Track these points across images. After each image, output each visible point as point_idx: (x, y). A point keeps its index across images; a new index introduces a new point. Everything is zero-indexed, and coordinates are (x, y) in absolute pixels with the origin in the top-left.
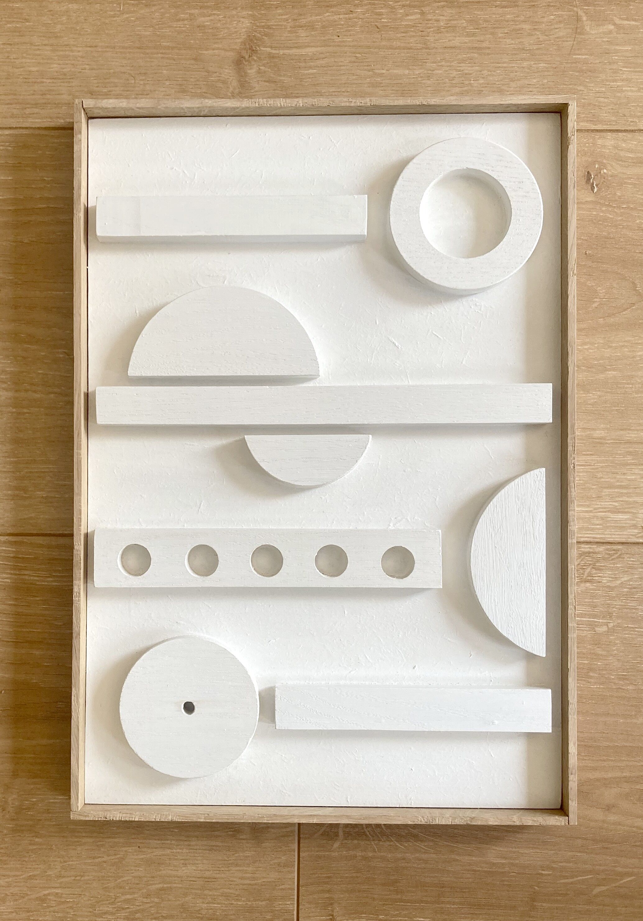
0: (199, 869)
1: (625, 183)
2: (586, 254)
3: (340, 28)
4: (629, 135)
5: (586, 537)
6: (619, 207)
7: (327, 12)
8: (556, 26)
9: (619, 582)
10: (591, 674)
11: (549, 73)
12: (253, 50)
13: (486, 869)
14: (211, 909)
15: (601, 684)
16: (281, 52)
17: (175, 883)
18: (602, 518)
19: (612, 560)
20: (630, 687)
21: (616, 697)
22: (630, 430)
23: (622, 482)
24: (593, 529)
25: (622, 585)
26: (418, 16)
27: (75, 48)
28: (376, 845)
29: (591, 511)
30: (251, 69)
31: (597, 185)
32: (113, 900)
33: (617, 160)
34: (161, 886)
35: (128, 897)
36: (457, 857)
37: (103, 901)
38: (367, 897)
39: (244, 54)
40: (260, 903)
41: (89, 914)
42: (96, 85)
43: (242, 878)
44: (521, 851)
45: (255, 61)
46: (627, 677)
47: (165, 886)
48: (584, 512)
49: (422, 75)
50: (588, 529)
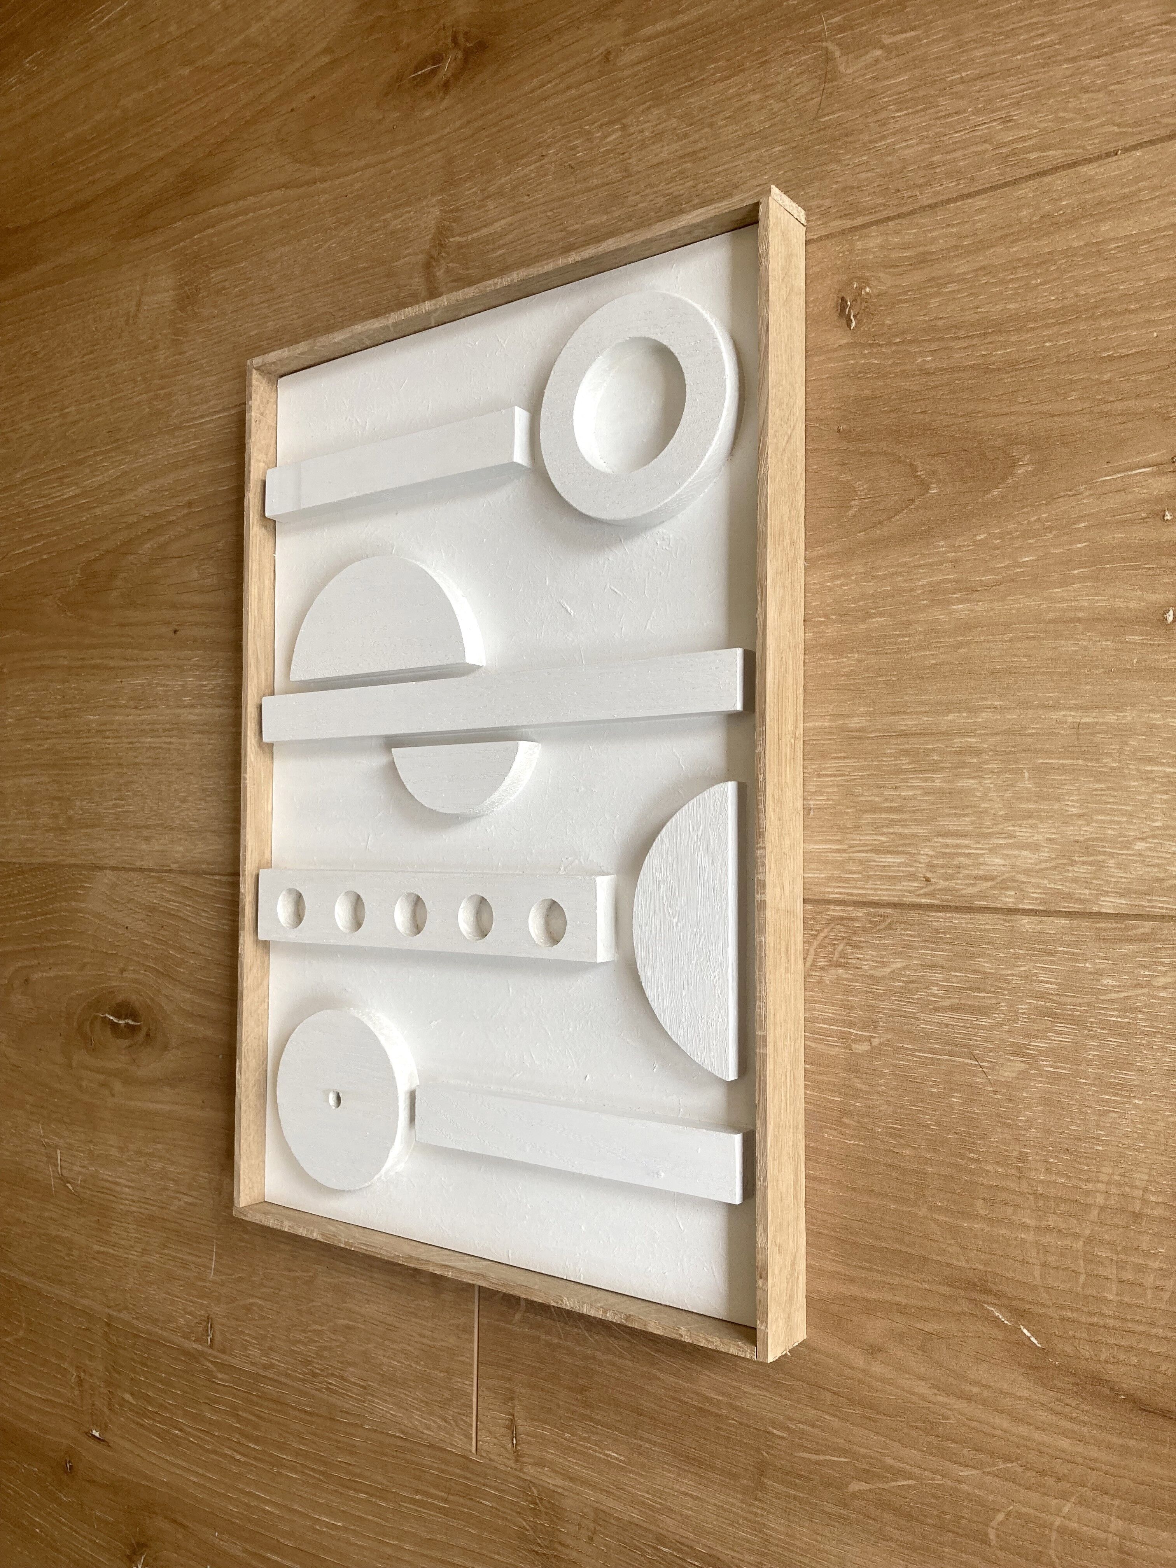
1: (899, 302)
2: (839, 431)
4: (905, 222)
5: (837, 893)
6: (889, 344)
8: (797, 81)
9: (888, 970)
10: (845, 1120)
11: (786, 159)
13: (696, 1404)
15: (860, 1139)
17: (359, 1322)
18: (861, 862)
19: (878, 931)
20: (907, 1152)
21: (885, 1165)
22: (905, 713)
23: (892, 801)
24: (847, 880)
25: (894, 976)
27: (286, 298)
28: (562, 1328)
29: (844, 851)
30: (439, 269)
31: (855, 316)
33: (886, 267)
34: (347, 1322)
36: (658, 1374)
40: (439, 1374)
43: (421, 1335)
45: (444, 258)
46: (902, 1133)
47: (351, 1323)
48: (833, 851)
50: (839, 879)
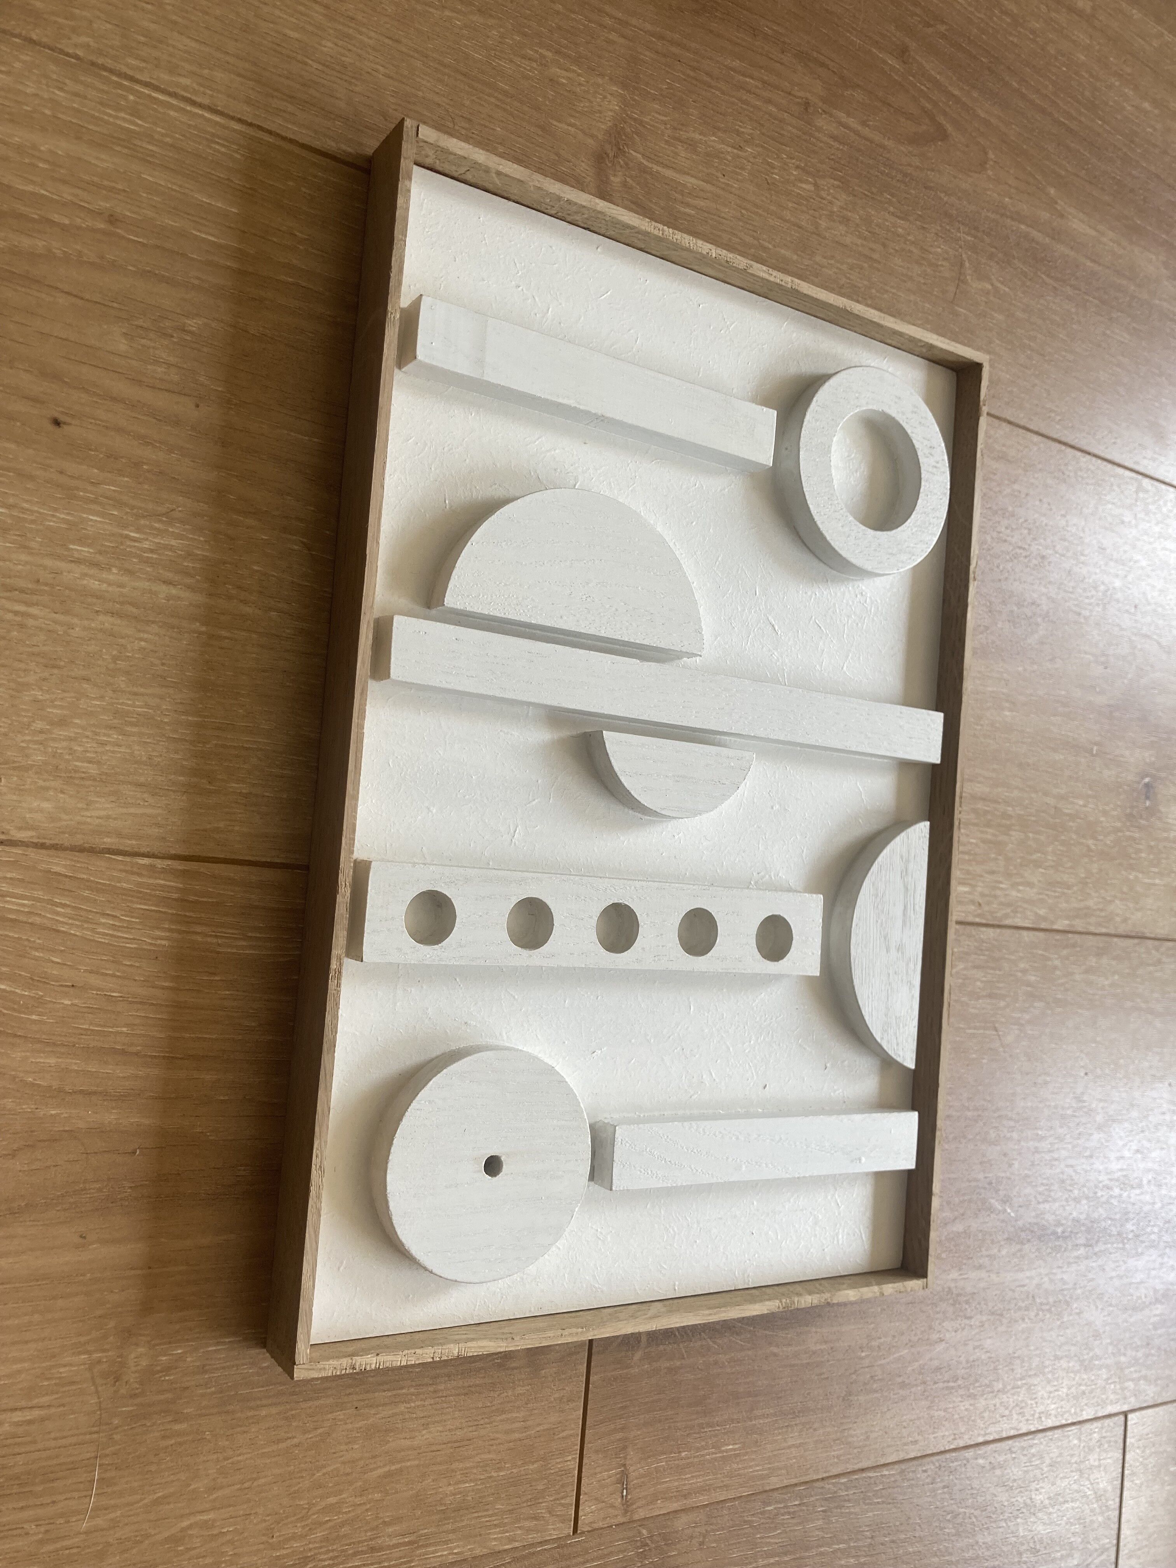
3: (725, 164)
7: (714, 135)
8: (942, 263)
12: (620, 149)
16: (654, 167)
17: (409, 1460)
26: (813, 188)
28: (685, 1347)
30: (615, 175)
34: (386, 1469)
36: (775, 1349)
38: (669, 1428)
39: (608, 147)
47: (393, 1468)
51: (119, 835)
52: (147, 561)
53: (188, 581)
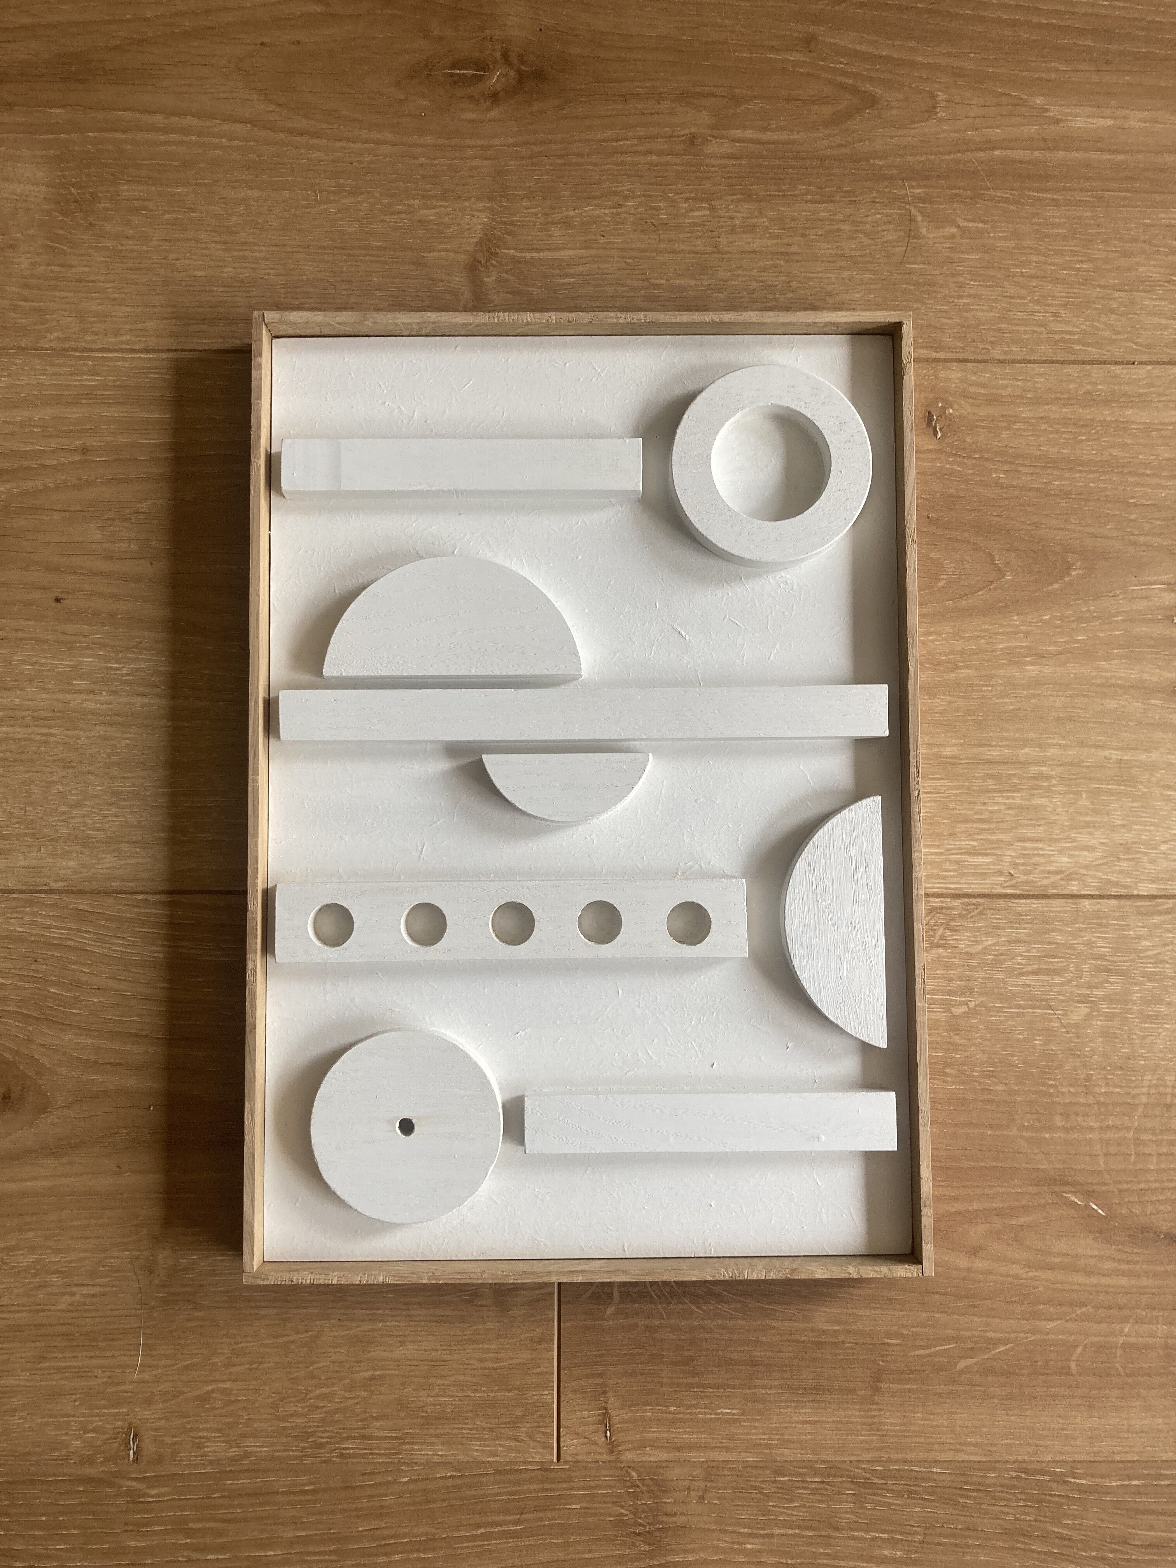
0: (423, 1348)
1: (978, 426)
2: (928, 517)
3: (604, 226)
4: (981, 366)
5: (937, 888)
6: (970, 457)
7: (589, 205)
8: (884, 228)
9: (981, 947)
10: (948, 1070)
11: (876, 286)
12: (492, 253)
13: (813, 1339)
14: (440, 1405)
15: (960, 1084)
16: (529, 255)
17: (389, 1369)
18: (956, 862)
19: (972, 917)
20: (999, 1088)
21: (982, 1101)
22: (990, 745)
23: (981, 814)
24: (945, 877)
25: (986, 951)
26: (708, 212)
27: (256, 248)
28: (665, 1309)
29: (942, 854)
30: (489, 276)
31: (941, 429)
32: (303, 1395)
33: (965, 397)
34: (370, 1373)
35: (325, 1390)
36: (773, 1323)
37: (289, 1397)
38: (653, 1382)
39: (480, 257)
40: (507, 1394)
41: (269, 1417)
42: (283, 296)
43: (481, 1360)
44: (861, 1312)
45: (495, 267)
46: (995, 1074)
47: (377, 1373)
48: (932, 854)
49: (712, 286)
50: (938, 877)
51: (122, 880)
52: (126, 683)
53: (157, 690)
